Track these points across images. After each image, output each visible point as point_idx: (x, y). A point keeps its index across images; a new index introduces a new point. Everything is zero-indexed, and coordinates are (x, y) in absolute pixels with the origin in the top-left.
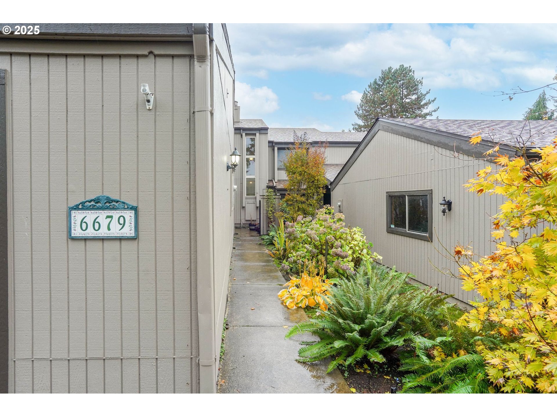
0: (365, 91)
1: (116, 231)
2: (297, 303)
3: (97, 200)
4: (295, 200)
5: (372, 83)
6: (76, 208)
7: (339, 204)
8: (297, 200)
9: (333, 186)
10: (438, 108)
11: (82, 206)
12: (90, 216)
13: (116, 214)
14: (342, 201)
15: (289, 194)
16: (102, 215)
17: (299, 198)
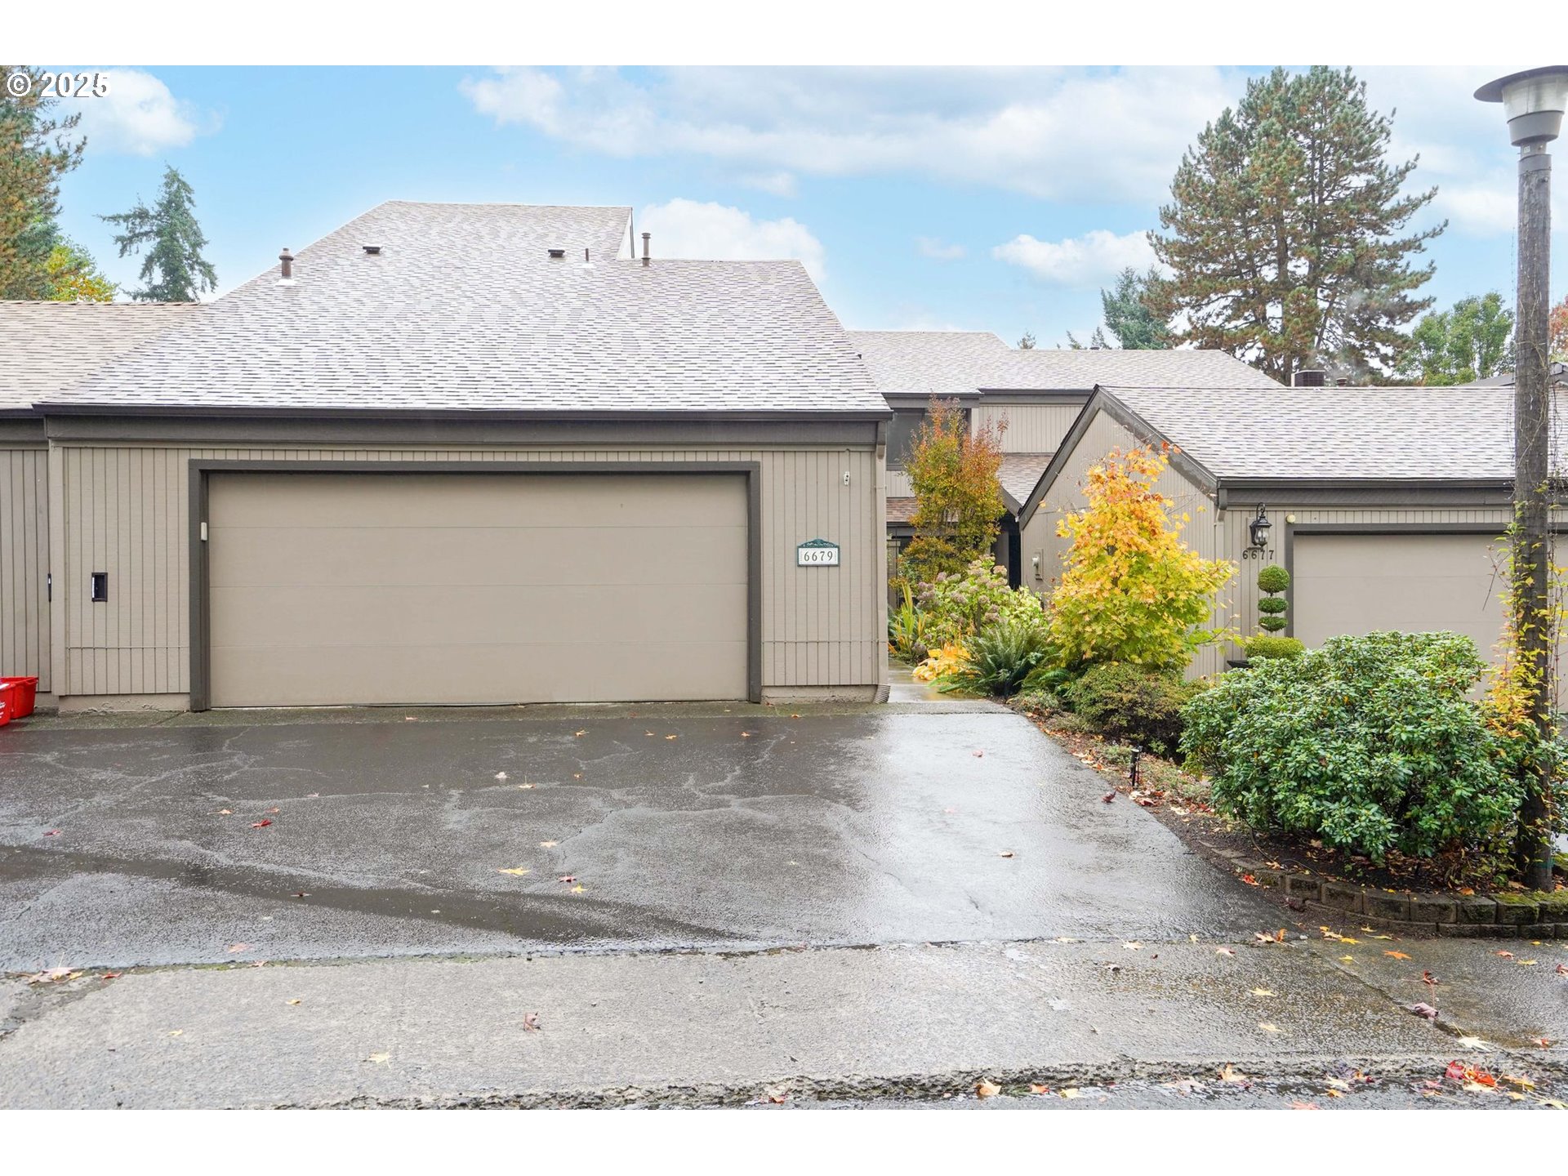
0: (1188, 154)
1: (826, 561)
2: (938, 674)
3: (814, 542)
4: (933, 549)
5: (1213, 127)
6: (802, 547)
7: (1035, 560)
8: (936, 551)
9: (1025, 516)
10: (1446, 225)
11: (806, 546)
12: (811, 551)
13: (826, 550)
14: (1041, 554)
15: (918, 537)
16: (818, 551)
17: (941, 546)
